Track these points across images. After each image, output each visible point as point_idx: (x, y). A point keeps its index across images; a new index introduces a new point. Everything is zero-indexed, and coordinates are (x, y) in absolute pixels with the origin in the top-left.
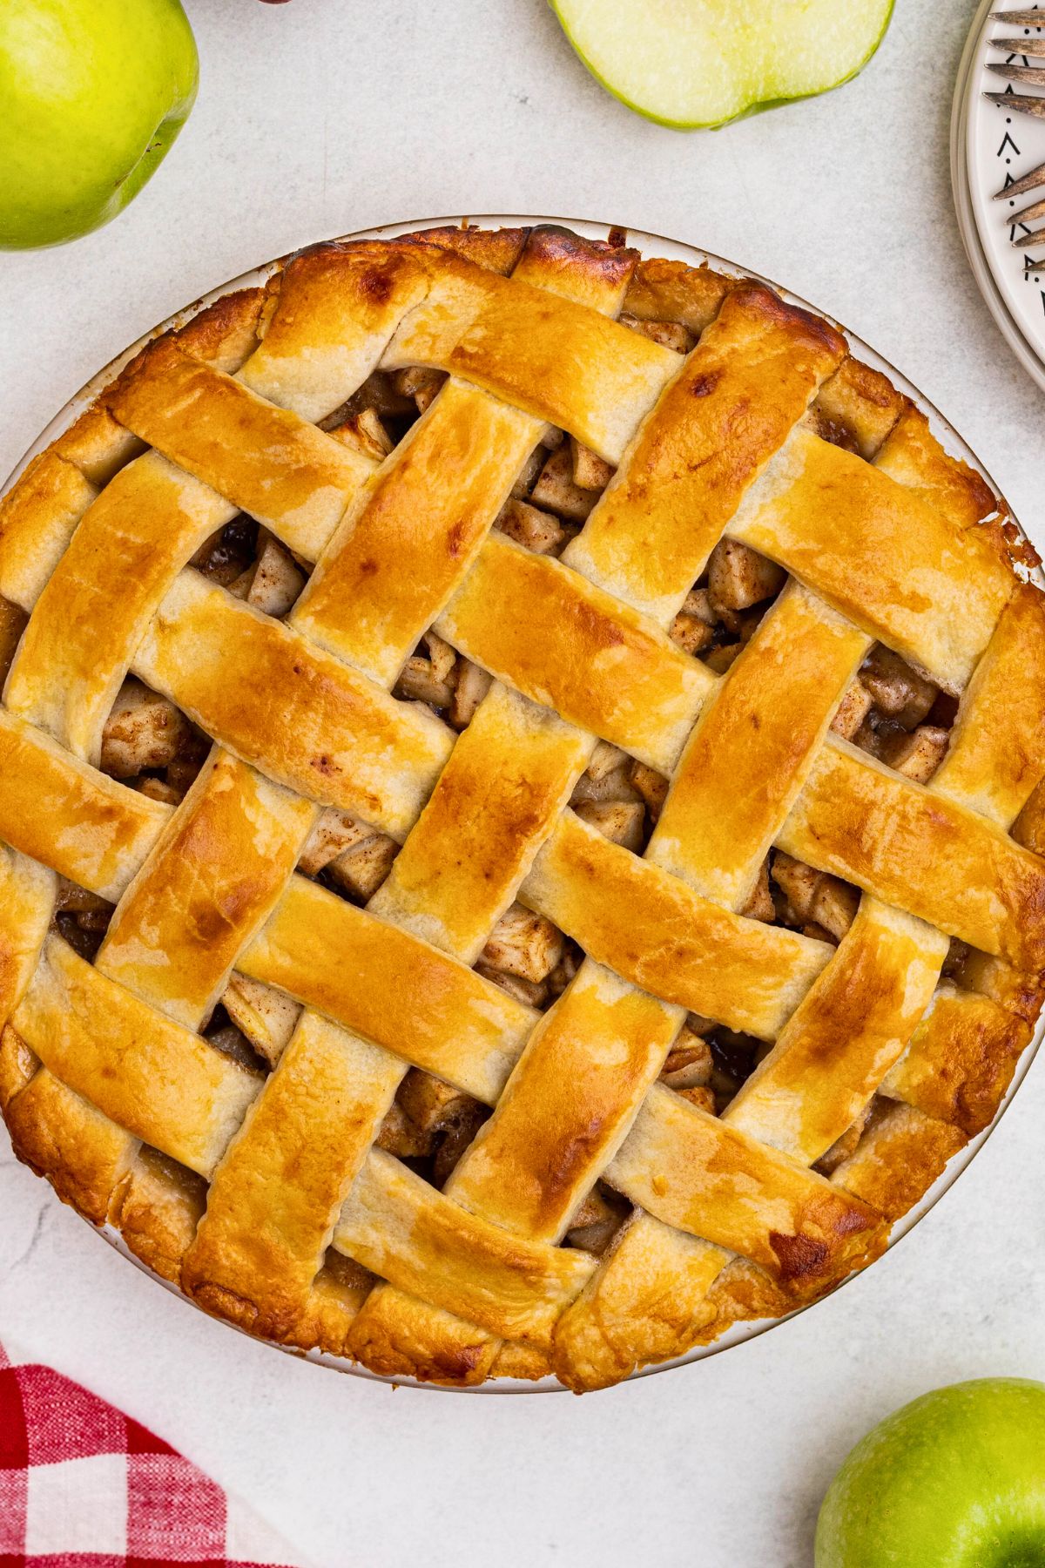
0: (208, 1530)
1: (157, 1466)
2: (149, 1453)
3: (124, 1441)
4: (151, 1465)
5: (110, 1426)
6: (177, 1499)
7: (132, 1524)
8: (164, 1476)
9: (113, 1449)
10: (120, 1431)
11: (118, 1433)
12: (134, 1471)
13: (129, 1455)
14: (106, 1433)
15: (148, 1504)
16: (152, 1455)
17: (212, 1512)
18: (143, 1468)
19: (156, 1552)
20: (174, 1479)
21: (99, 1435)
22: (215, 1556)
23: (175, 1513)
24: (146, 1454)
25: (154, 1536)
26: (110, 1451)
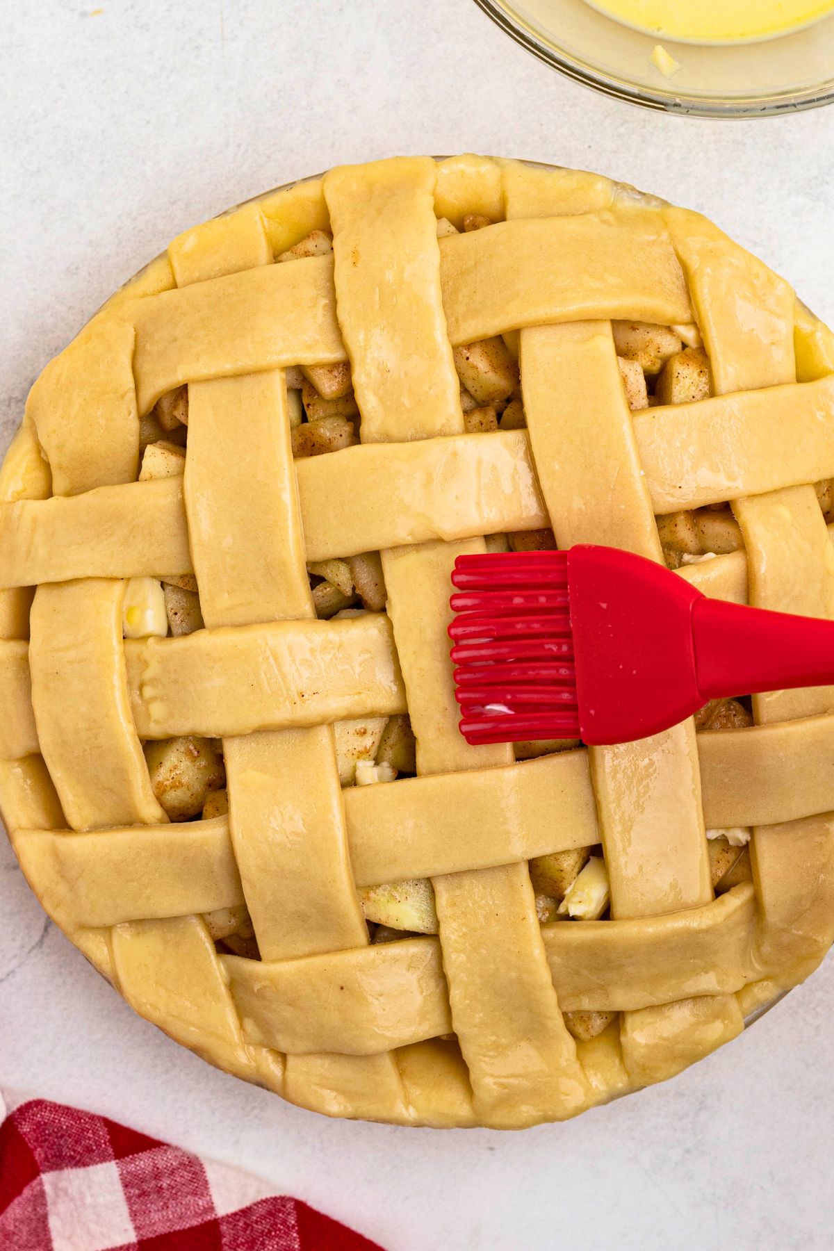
0: (197, 1199)
1: (143, 1162)
2: (133, 1155)
3: (110, 1150)
4: (137, 1163)
5: (95, 1141)
6: (165, 1183)
7: (134, 1215)
8: (150, 1169)
9: (103, 1159)
10: (105, 1143)
11: (103, 1146)
12: (125, 1172)
13: (117, 1161)
14: (94, 1148)
15: (143, 1194)
16: (135, 1155)
17: (196, 1185)
18: (132, 1167)
19: (162, 1229)
20: (158, 1168)
21: (89, 1150)
22: (209, 1218)
23: (166, 1194)
24: (131, 1156)
25: (155, 1217)
26: (101, 1162)
